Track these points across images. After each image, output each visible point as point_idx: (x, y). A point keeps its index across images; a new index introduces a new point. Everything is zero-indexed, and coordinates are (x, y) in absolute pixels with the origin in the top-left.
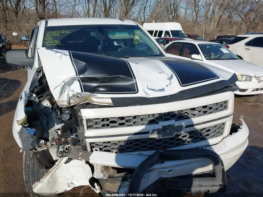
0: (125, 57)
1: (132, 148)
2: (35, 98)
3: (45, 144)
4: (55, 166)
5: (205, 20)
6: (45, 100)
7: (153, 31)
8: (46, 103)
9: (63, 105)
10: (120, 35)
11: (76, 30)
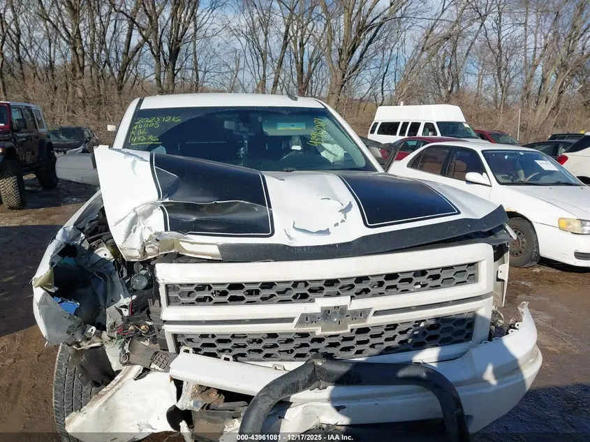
0: (285, 170)
1: (259, 351)
2: (82, 241)
3: (99, 336)
4: (113, 382)
5: (522, 99)
6: (103, 246)
7: (399, 123)
8: (104, 253)
9: (132, 258)
10: (288, 128)
11: (194, 117)
